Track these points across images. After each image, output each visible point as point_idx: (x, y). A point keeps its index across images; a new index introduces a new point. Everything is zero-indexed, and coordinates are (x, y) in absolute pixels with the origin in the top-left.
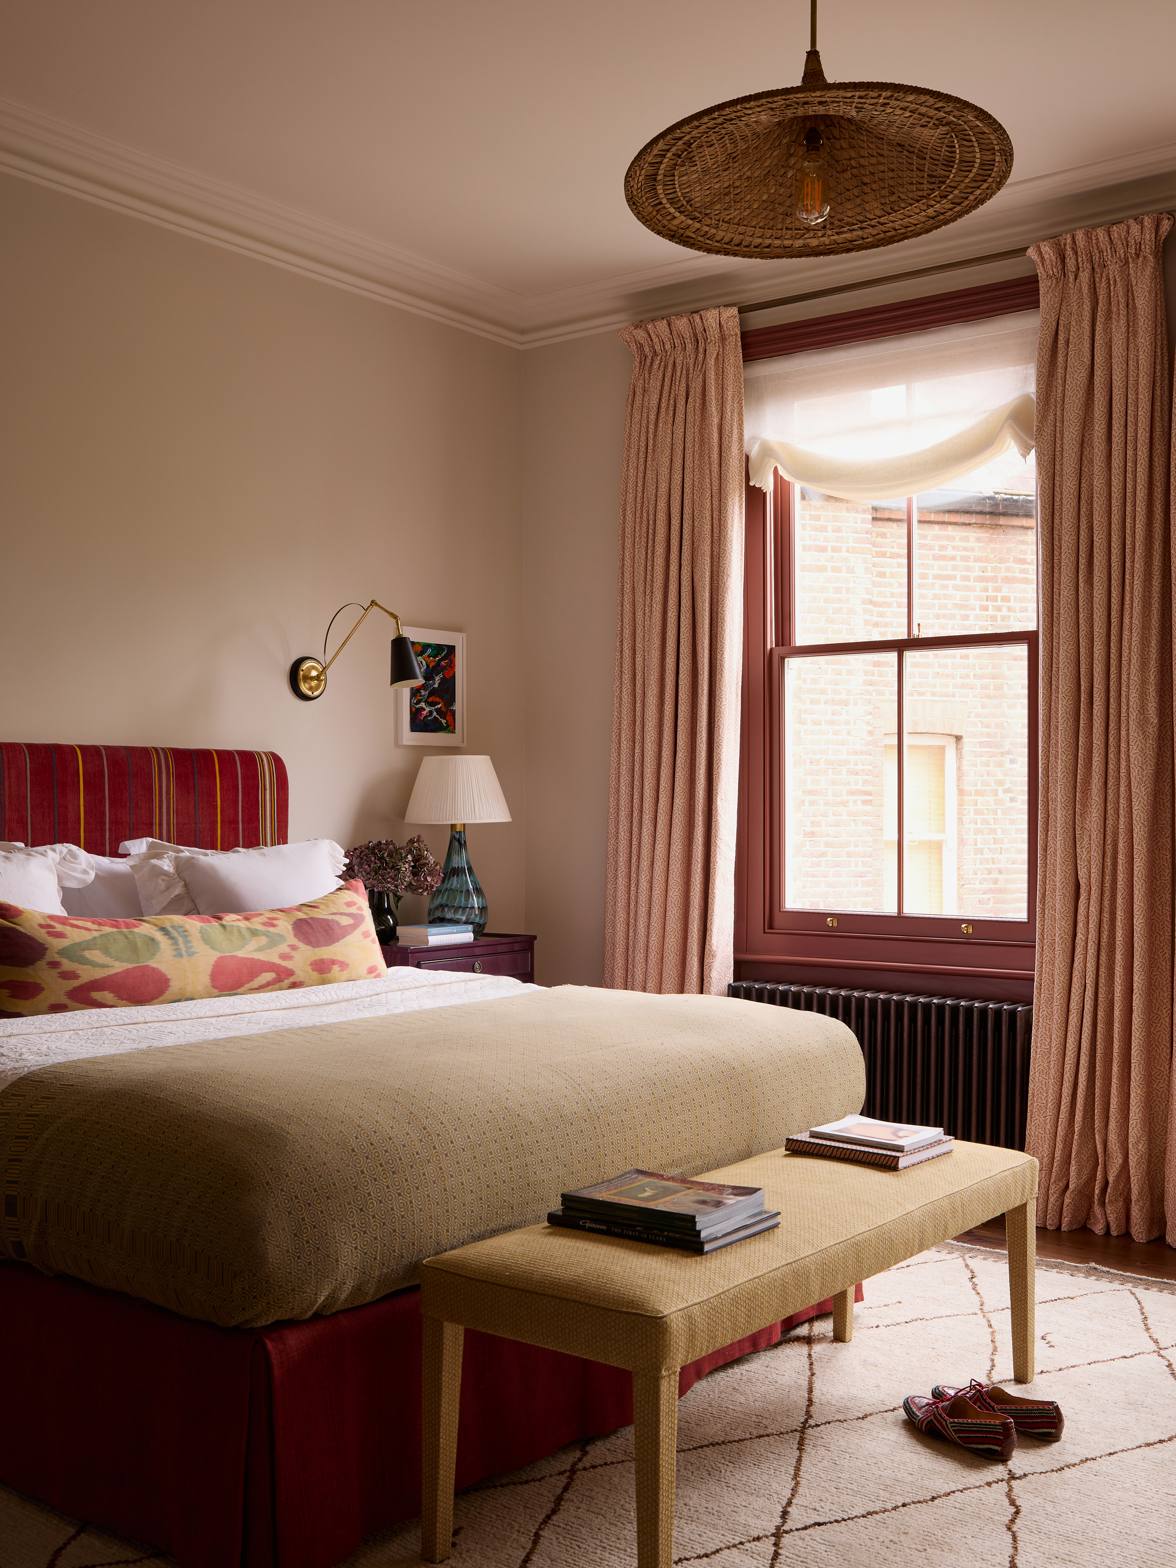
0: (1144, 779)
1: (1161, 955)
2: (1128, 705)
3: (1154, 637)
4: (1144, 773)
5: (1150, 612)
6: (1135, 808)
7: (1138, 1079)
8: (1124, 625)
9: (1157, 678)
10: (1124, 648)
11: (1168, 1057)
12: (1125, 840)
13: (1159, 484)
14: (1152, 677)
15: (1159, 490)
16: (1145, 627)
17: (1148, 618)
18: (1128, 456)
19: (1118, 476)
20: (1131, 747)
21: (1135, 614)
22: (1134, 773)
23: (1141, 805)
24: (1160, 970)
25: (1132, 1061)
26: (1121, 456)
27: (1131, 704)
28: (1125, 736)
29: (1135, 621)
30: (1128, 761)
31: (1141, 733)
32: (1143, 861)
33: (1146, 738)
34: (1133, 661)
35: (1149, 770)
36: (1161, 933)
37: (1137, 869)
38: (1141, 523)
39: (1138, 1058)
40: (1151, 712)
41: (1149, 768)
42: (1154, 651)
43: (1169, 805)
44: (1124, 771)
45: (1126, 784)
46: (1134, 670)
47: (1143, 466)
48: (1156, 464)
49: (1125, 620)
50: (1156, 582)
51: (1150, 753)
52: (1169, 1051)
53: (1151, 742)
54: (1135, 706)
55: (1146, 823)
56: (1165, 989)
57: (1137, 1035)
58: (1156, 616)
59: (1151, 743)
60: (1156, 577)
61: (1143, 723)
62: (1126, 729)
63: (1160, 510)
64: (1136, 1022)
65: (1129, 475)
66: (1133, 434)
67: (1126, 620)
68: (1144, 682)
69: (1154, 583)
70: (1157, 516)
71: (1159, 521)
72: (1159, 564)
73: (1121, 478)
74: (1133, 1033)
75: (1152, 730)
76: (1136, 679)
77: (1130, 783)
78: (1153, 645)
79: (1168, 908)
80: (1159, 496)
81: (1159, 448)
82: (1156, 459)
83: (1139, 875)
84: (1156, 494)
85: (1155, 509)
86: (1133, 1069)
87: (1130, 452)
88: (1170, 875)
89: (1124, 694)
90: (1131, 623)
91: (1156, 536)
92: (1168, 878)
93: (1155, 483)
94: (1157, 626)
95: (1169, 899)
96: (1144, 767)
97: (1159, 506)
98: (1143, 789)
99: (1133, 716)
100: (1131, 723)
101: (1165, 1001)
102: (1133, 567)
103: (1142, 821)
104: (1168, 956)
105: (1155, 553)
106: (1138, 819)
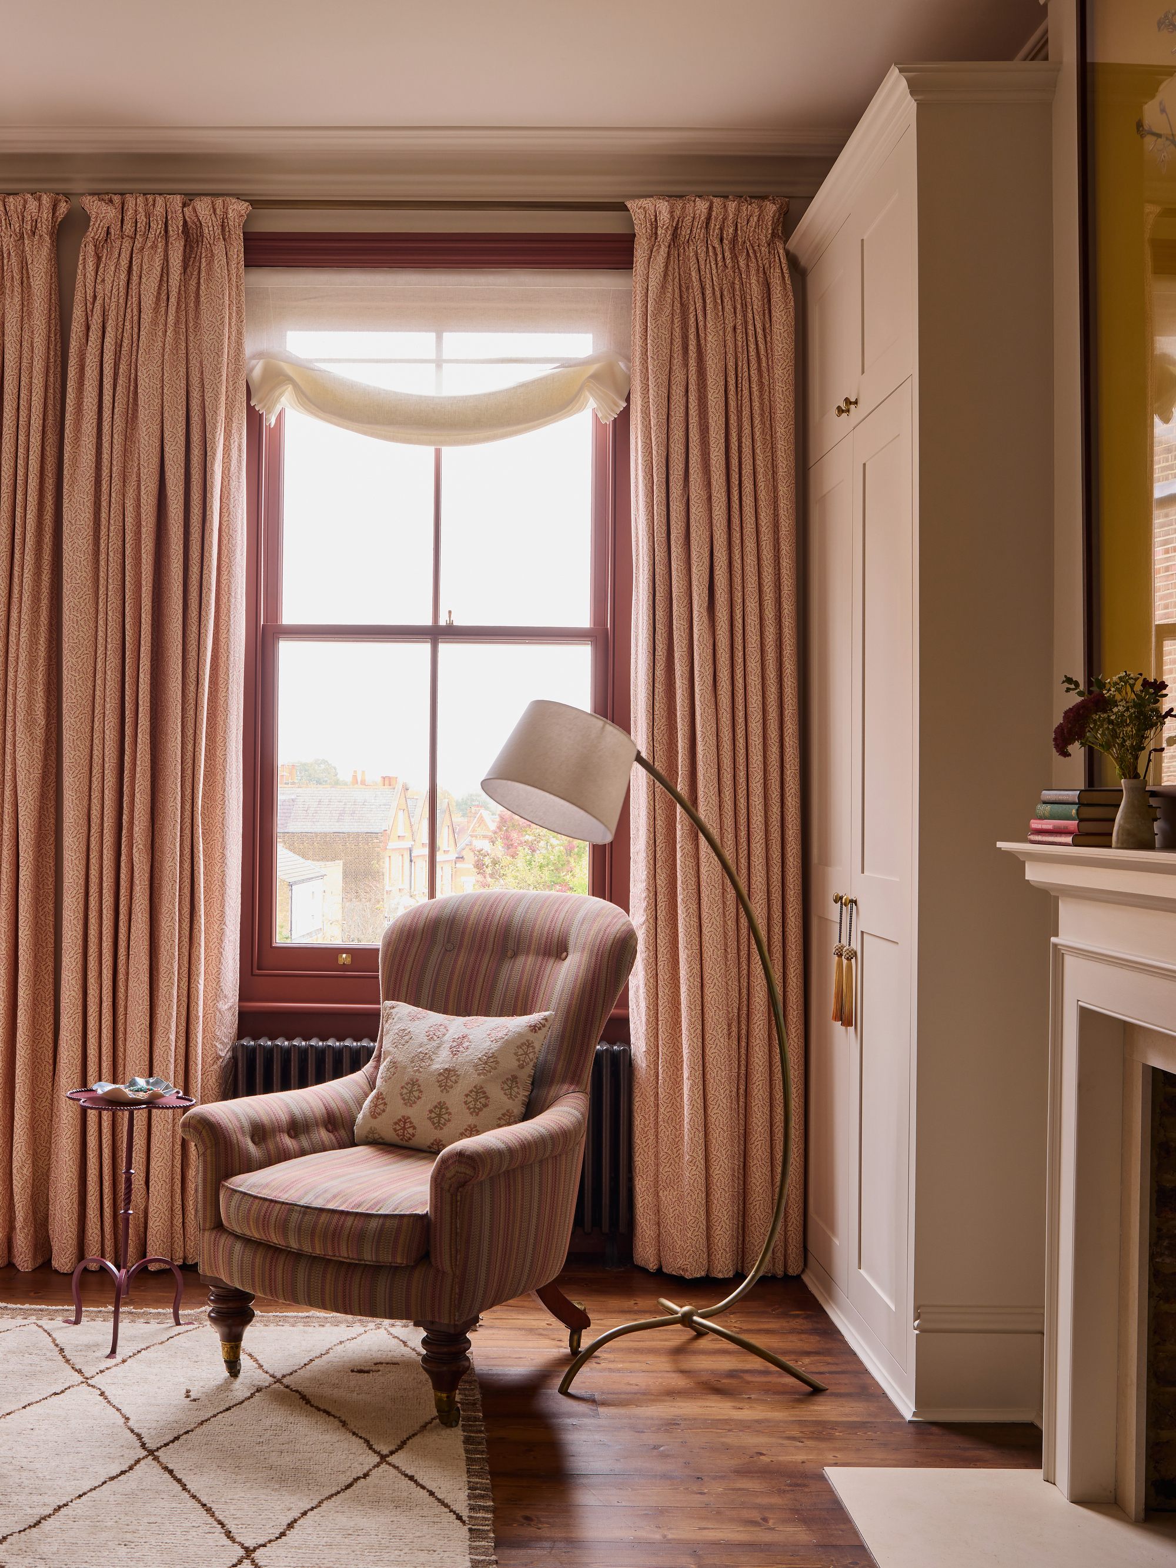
0: (31, 783)
1: (44, 968)
2: (15, 704)
3: (43, 635)
4: (31, 777)
5: (39, 607)
6: (21, 813)
7: (22, 1099)
8: (12, 619)
9: (45, 677)
10: (11, 643)
11: (51, 1074)
12: (9, 847)
13: (50, 475)
14: (40, 677)
15: (51, 481)
16: (35, 623)
17: (36, 614)
18: (19, 441)
19: (8, 462)
20: (18, 749)
21: (24, 609)
22: (21, 777)
23: (28, 810)
24: (42, 983)
25: (17, 1081)
26: (12, 440)
27: (18, 703)
28: (11, 737)
29: (25, 617)
30: (14, 763)
31: (28, 734)
32: (29, 870)
33: (33, 740)
34: (22, 658)
35: (37, 773)
36: (44, 944)
37: (24, 879)
38: (33, 513)
39: (23, 1078)
40: (38, 713)
41: (36, 771)
42: (43, 649)
43: (53, 811)
44: (10, 774)
45: (11, 787)
46: (22, 668)
47: (36, 454)
48: (48, 453)
49: (12, 614)
50: (46, 577)
51: (38, 756)
52: (51, 1068)
53: (38, 744)
54: (22, 706)
55: (32, 830)
56: (47, 1003)
57: (22, 1054)
58: (45, 612)
59: (38, 746)
60: (45, 572)
61: (30, 724)
62: (12, 729)
63: (51, 502)
64: (21, 1040)
65: (20, 462)
66: (26, 419)
67: (14, 615)
68: (32, 681)
69: (43, 577)
70: (48, 508)
71: (49, 514)
72: (50, 558)
73: (12, 464)
74: (18, 1052)
75: (39, 732)
76: (24, 677)
77: (15, 787)
78: (41, 642)
79: (51, 918)
80: (51, 488)
81: (51, 437)
82: (48, 449)
83: (26, 885)
84: (47, 485)
85: (46, 501)
86: (17, 1089)
87: (22, 438)
88: (53, 883)
89: (10, 692)
90: (20, 618)
91: (47, 529)
92: (51, 887)
93: (46, 473)
94: (46, 622)
95: (52, 909)
96: (31, 770)
97: (50, 498)
98: (30, 794)
99: (21, 716)
100: (18, 723)
101: (48, 1016)
102: (23, 559)
103: (29, 828)
104: (50, 968)
105: (45, 546)
106: (24, 825)
